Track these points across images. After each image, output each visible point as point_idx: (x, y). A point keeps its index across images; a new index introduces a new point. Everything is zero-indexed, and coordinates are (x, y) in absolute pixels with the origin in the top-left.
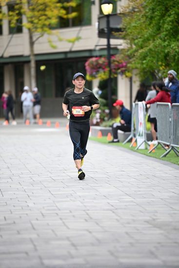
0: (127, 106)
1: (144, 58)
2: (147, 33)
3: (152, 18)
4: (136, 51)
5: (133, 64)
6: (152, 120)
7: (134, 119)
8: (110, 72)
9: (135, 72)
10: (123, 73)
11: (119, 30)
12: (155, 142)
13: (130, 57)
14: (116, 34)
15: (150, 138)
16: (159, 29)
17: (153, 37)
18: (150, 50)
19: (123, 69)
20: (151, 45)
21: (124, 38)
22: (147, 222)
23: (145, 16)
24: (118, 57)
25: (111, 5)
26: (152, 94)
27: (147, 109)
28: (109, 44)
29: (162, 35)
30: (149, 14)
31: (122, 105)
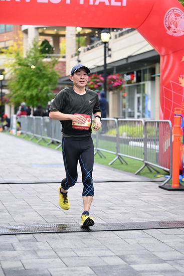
0: (9, 117)
1: (16, 97)
2: (17, 87)
3: (19, 82)
4: (13, 94)
5: (12, 100)
6: (19, 123)
7: (11, 122)
8: (2, 103)
9: (12, 103)
10: (7, 103)
11: (5, 86)
12: (20, 132)
13: (10, 97)
14: (5, 87)
15: (18, 130)
16: (22, 86)
17: (20, 89)
18: (18, 95)
19: (7, 102)
20: (19, 92)
21: (8, 89)
22: (16, 164)
23: (16, 81)
24: (5, 97)
25: (3, 76)
26: (19, 112)
27: (17, 118)
28: (1, 92)
29: (24, 88)
30: (18, 80)
31: (6, 117)
